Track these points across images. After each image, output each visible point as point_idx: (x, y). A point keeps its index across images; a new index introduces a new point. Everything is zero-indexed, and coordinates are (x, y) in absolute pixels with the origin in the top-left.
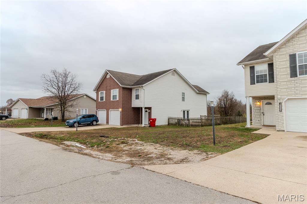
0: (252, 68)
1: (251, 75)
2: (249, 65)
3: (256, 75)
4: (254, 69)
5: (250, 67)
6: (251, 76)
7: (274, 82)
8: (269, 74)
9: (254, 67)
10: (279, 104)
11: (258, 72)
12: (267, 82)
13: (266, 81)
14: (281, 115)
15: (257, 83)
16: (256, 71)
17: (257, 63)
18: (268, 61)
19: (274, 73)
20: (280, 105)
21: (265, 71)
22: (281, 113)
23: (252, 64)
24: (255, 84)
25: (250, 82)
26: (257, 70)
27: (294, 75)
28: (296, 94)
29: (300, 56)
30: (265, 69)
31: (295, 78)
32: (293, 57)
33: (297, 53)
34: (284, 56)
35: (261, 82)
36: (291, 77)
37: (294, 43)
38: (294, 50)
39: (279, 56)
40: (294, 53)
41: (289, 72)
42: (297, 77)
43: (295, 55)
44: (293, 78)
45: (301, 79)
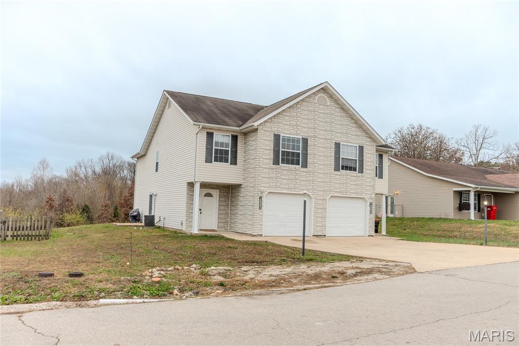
0: (210, 135)
1: (208, 147)
2: (207, 129)
3: (214, 148)
4: (212, 137)
5: (207, 132)
6: (207, 148)
7: (236, 164)
8: (232, 151)
9: (212, 134)
10: (259, 198)
11: (217, 143)
12: (228, 162)
13: (226, 161)
14: (261, 214)
15: (214, 161)
17: (218, 130)
18: (234, 132)
19: (238, 151)
20: (260, 200)
21: (227, 145)
22: (261, 211)
24: (212, 162)
25: (205, 157)
26: (216, 141)
27: (276, 162)
28: (277, 187)
29: (284, 140)
30: (227, 142)
31: (278, 166)
32: (277, 137)
33: (282, 135)
34: (268, 133)
35: (220, 161)
36: (273, 164)
37: (279, 120)
38: (279, 129)
39: (263, 131)
40: (279, 133)
41: (272, 156)
42: (279, 165)
43: (279, 136)
44: (275, 166)
45: (282, 168)
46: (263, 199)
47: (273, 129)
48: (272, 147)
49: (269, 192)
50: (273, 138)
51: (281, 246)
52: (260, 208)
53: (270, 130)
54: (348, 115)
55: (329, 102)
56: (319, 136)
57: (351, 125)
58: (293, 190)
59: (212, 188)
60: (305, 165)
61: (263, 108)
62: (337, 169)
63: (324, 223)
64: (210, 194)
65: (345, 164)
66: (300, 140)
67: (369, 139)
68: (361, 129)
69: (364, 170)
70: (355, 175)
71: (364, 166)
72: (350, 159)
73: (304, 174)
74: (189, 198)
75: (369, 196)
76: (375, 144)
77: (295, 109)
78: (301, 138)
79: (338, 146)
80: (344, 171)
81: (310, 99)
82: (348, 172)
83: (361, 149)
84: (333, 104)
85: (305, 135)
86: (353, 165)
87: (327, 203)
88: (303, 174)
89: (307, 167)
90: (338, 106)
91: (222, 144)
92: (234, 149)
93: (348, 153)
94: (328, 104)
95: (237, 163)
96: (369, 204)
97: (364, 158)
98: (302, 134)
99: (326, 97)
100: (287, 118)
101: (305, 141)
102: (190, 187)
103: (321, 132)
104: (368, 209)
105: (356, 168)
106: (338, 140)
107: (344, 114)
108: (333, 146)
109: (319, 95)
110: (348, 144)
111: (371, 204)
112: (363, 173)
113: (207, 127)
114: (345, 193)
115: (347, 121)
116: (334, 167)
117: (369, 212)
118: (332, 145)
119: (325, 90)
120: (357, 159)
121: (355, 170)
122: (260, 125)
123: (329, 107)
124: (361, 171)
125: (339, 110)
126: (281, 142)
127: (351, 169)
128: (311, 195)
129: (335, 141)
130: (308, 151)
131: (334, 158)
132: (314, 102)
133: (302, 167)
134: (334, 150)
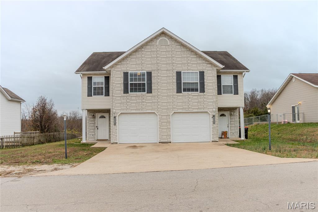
0: (90, 79)
1: (89, 86)
2: (88, 75)
3: (93, 86)
4: (92, 80)
5: (88, 77)
6: (88, 88)
7: (109, 96)
8: (105, 87)
9: (91, 77)
10: (113, 117)
12: (103, 95)
14: (115, 128)
15: (94, 95)
17: (94, 74)
18: (105, 74)
19: (110, 87)
20: (115, 119)
21: (102, 83)
22: (115, 126)
23: (90, 74)
24: (92, 96)
25: (87, 93)
26: (94, 82)
27: (126, 91)
28: (127, 109)
29: (131, 75)
30: (102, 81)
31: (127, 94)
32: (126, 74)
33: (129, 72)
34: (119, 72)
35: (98, 94)
36: (124, 93)
37: (127, 62)
38: (127, 68)
39: (115, 72)
40: (127, 71)
41: (123, 88)
42: (128, 93)
43: (127, 73)
44: (126, 94)
45: (131, 95)
46: (117, 118)
47: (122, 69)
48: (123, 81)
49: (121, 113)
50: (123, 75)
52: (115, 124)
53: (120, 70)
54: (187, 49)
55: (169, 42)
56: (161, 69)
57: (191, 56)
58: (141, 110)
60: (150, 91)
62: (179, 91)
63: (168, 133)
64: (103, 116)
65: (187, 87)
66: (145, 74)
67: (210, 65)
68: (200, 58)
69: (205, 90)
70: (197, 95)
71: (205, 87)
72: (191, 83)
73: (150, 98)
75: (211, 110)
76: (215, 69)
77: (140, 52)
78: (145, 72)
79: (179, 74)
80: (186, 93)
81: (153, 43)
82: (190, 93)
83: (202, 74)
84: (173, 43)
85: (149, 70)
86: (194, 87)
87: (171, 118)
88: (148, 98)
89: (152, 93)
90: (179, 44)
91: (98, 83)
92: (107, 86)
93: (191, 78)
94: (169, 44)
95: (110, 94)
96: (211, 116)
97: (205, 80)
98: (146, 69)
99: (167, 39)
100: (134, 60)
101: (149, 74)
103: (163, 66)
104: (212, 120)
105: (198, 89)
106: (179, 70)
107: (184, 49)
108: (175, 74)
109: (161, 38)
110: (189, 71)
111: (214, 116)
112: (204, 92)
113: (86, 74)
114: (187, 109)
115: (187, 54)
116: (176, 90)
117: (212, 123)
118: (173, 74)
119: (163, 34)
120: (199, 82)
121: (197, 90)
122: (112, 67)
123: (170, 46)
124: (203, 90)
125: (179, 47)
126: (129, 77)
127: (193, 90)
128: (156, 113)
129: (176, 71)
130: (152, 81)
131: (176, 84)
132: (156, 44)
133: (147, 93)
134: (176, 77)
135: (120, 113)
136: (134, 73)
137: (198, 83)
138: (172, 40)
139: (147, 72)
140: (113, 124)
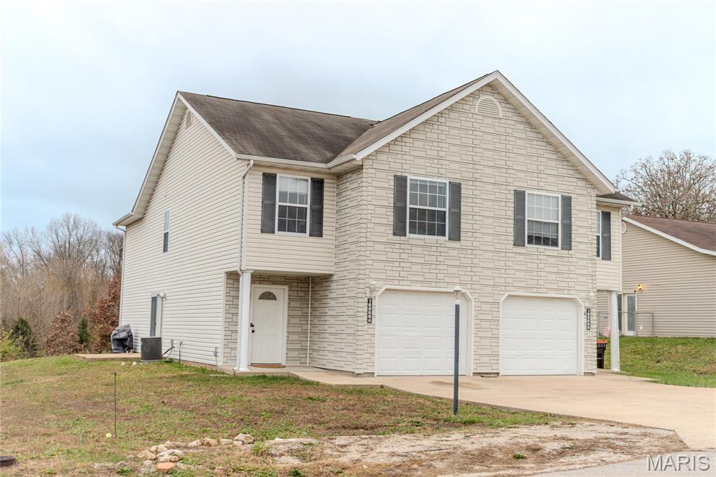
0: (270, 180)
1: (266, 202)
2: (263, 166)
3: (278, 203)
4: (274, 184)
5: (264, 174)
6: (264, 205)
7: (322, 236)
8: (312, 211)
9: (274, 177)
10: (365, 300)
11: (283, 195)
12: (305, 232)
13: (302, 230)
14: (371, 331)
15: (279, 230)
16: (280, 192)
17: (285, 168)
18: (315, 172)
19: (324, 210)
20: (370, 304)
21: (303, 198)
22: (370, 325)
23: (271, 167)
24: (274, 233)
25: (260, 223)
26: (282, 190)
27: (399, 230)
28: (401, 278)
29: (414, 187)
30: (303, 192)
31: (402, 238)
32: (400, 182)
33: (410, 177)
34: (383, 175)
35: (291, 230)
36: (394, 234)
37: (405, 149)
38: (404, 166)
39: (374, 171)
40: (404, 174)
41: (391, 219)
42: (405, 236)
43: (405, 179)
44: (398, 238)
45: (412, 242)
46: (376, 303)
47: (392, 165)
48: (392, 201)
49: (387, 290)
50: (392, 183)
51: (411, 394)
52: (369, 321)
53: (387, 168)
54: (539, 136)
55: (501, 110)
56: (484, 179)
57: (546, 155)
58: (434, 284)
59: (274, 283)
60: (456, 236)
61: (372, 125)
62: (519, 242)
63: (495, 349)
64: (270, 294)
65: (535, 233)
66: (445, 188)
67: (582, 183)
68: (565, 163)
69: (573, 244)
70: (556, 254)
71: (573, 236)
72: (545, 223)
73: (455, 253)
74: (231, 303)
75: (583, 295)
76: (594, 193)
77: (436, 127)
78: (447, 182)
79: (520, 197)
80: (533, 248)
81: (465, 107)
82: (541, 248)
83: (567, 201)
84: (509, 114)
85: (456, 177)
86: (550, 235)
87: (501, 309)
88: (452, 252)
89: (459, 240)
90: (520, 119)
91: (293, 197)
92: (317, 207)
93: (542, 211)
94: (501, 116)
95: (324, 232)
96: (584, 311)
97: (573, 220)
98: (449, 175)
99: (496, 101)
100: (420, 144)
101: (456, 188)
102: (232, 281)
103: (487, 170)
104: (583, 320)
105: (557, 239)
106: (520, 185)
107: (532, 134)
108: (511, 197)
109: (483, 97)
110: (540, 193)
111: (588, 310)
112: (571, 249)
113: (263, 164)
114: (535, 290)
115: (538, 148)
116: (512, 238)
117: (584, 327)
118: (508, 196)
119: (494, 87)
120: (560, 222)
121: (555, 243)
122: (367, 158)
123: (503, 121)
124: (568, 245)
125: (522, 126)
126: (408, 192)
127: (546, 241)
128: (469, 295)
129: (515, 188)
130: (463, 208)
131: (512, 222)
132: (472, 111)
133: (449, 239)
134: (512, 205)
135: (384, 288)
136: (420, 181)
137: (558, 224)
138: (508, 106)
139: (450, 183)
140: (366, 319)
